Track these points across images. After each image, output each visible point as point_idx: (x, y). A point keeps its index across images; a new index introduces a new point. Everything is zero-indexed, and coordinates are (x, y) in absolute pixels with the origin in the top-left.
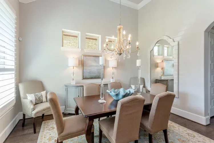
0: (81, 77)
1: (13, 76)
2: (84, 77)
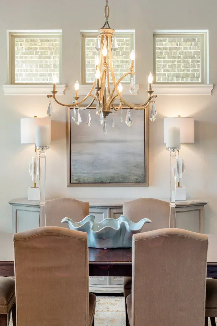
0: (65, 179)
2: (74, 179)
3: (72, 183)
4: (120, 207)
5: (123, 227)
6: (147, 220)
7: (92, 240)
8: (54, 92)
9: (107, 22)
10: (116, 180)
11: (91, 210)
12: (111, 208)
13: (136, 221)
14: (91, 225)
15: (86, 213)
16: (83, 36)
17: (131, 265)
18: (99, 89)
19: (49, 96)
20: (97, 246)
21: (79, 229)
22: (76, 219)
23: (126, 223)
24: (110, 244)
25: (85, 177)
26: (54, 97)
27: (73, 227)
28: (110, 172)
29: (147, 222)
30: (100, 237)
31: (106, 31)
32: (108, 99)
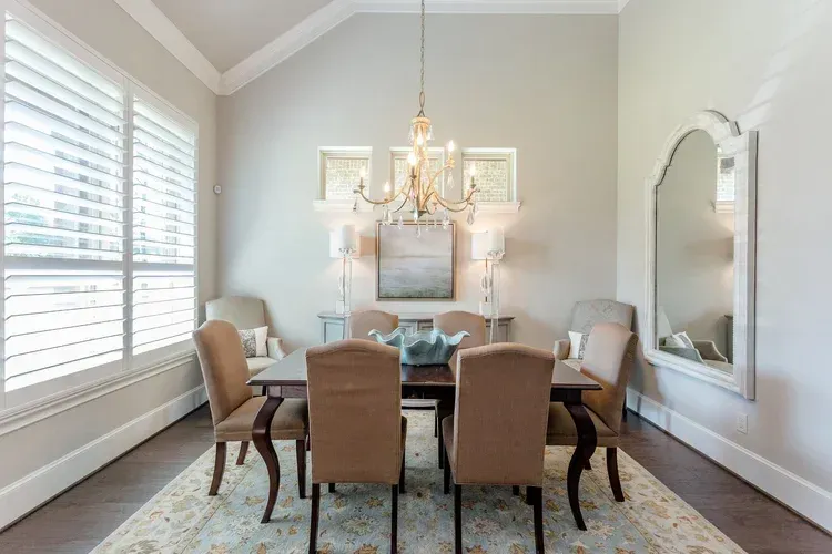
0: (373, 294)
1: (191, 281)
2: (383, 293)
3: (380, 298)
4: (431, 321)
5: (439, 341)
6: (466, 333)
7: (404, 357)
8: (362, 187)
9: (421, 112)
10: (424, 295)
11: (400, 324)
12: (420, 322)
13: (452, 334)
14: (403, 338)
15: (395, 326)
16: (393, 154)
17: (454, 387)
18: (414, 177)
19: (355, 192)
20: (410, 363)
21: (388, 343)
22: (385, 332)
23: (443, 337)
24: (424, 360)
25: (393, 292)
26: (361, 193)
27: (381, 340)
28: (418, 288)
29: (465, 336)
30: (413, 352)
31: (421, 119)
32: (421, 197)
